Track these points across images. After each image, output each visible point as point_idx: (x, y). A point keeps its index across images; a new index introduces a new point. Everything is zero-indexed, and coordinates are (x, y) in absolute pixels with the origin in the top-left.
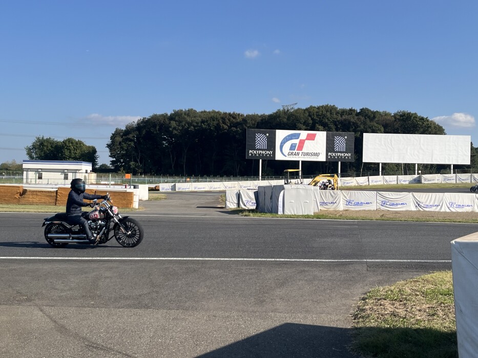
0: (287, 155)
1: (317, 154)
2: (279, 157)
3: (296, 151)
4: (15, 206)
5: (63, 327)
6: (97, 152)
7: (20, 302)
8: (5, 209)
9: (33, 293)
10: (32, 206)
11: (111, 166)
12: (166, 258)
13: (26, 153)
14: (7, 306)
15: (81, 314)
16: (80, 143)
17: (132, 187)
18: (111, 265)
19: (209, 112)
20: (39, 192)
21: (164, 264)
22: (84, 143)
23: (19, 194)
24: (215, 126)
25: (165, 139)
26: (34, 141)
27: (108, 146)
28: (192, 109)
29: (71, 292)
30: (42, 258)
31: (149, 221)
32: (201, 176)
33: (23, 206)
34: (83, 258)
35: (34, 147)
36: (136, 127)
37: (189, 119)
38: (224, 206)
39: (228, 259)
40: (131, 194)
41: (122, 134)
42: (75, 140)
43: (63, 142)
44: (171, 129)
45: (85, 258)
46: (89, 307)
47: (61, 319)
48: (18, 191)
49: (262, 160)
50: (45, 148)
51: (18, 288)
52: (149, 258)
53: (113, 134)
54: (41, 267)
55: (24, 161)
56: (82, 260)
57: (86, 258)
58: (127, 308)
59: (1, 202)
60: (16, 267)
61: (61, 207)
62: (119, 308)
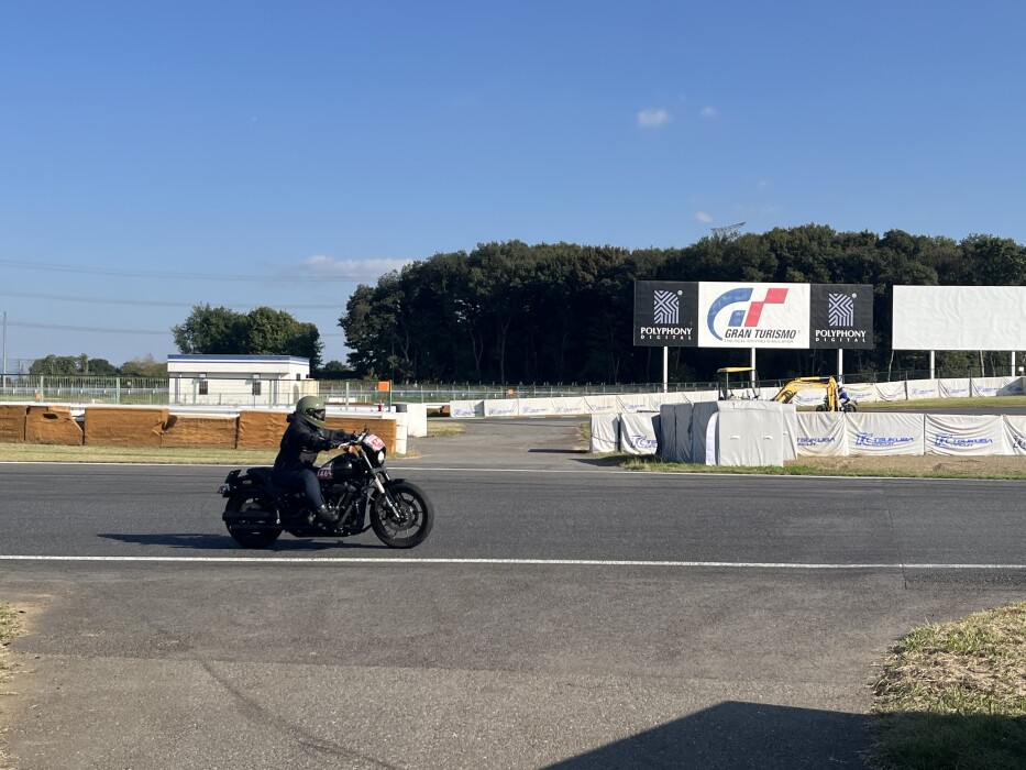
0: (723, 336)
1: (789, 334)
2: (705, 340)
3: (743, 327)
4: (152, 451)
5: (253, 704)
6: (321, 337)
7: (165, 652)
8: (132, 458)
9: (192, 631)
10: (186, 450)
11: (349, 364)
12: (465, 560)
13: (174, 339)
14: (138, 659)
15: (291, 677)
16: (285, 317)
17: (394, 408)
18: (352, 574)
19: (554, 247)
20: (202, 420)
21: (462, 572)
22: (294, 318)
23: (160, 427)
24: (567, 277)
25: (459, 307)
26: (190, 315)
27: (343, 323)
28: (517, 242)
29: (269, 631)
30: (209, 559)
31: (430, 481)
32: (537, 384)
33: (168, 452)
34: (293, 560)
35: (190, 327)
36: (400, 282)
37: (510, 264)
38: (588, 449)
39: (597, 562)
40: (390, 423)
41: (370, 297)
42: (272, 311)
43: (250, 316)
44: (471, 285)
45: (296, 560)
47: (249, 687)
48: (159, 420)
49: (669, 349)
50: (214, 329)
51: (160, 623)
52: (429, 560)
53: (351, 298)
54: (207, 579)
55: (170, 357)
56: (291, 563)
57: (300, 560)
58: (385, 665)
59: (125, 443)
60: (155, 579)
61: (247, 452)
62: (368, 665)
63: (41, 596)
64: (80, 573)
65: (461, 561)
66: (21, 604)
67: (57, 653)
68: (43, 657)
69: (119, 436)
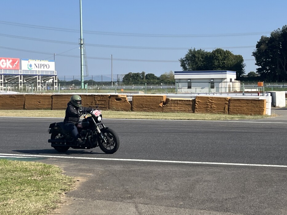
4: (159, 114)
6: (244, 61)
7: (123, 199)
9: (138, 191)
10: (173, 113)
11: (257, 73)
12: (269, 166)
13: (180, 64)
14: (111, 202)
15: (167, 213)
16: (228, 53)
18: (216, 170)
20: (180, 100)
21: (265, 171)
22: (232, 53)
23: (162, 104)
26: (187, 53)
27: (254, 54)
29: (169, 193)
30: (160, 161)
31: (271, 128)
34: (194, 163)
35: (187, 58)
36: (281, 34)
40: (262, 101)
41: (267, 42)
42: (222, 50)
43: (212, 52)
46: (176, 207)
48: (162, 100)
50: (197, 59)
51: (127, 187)
52: (253, 165)
53: (258, 42)
54: (155, 169)
55: (175, 72)
57: (197, 163)
58: (209, 210)
59: (148, 111)
60: (135, 169)
61: (198, 114)
62: (202, 210)
63: (88, 174)
64: (108, 165)
65: (267, 166)
66: (79, 178)
67: (82, 197)
68: (77, 199)
69: (146, 108)
